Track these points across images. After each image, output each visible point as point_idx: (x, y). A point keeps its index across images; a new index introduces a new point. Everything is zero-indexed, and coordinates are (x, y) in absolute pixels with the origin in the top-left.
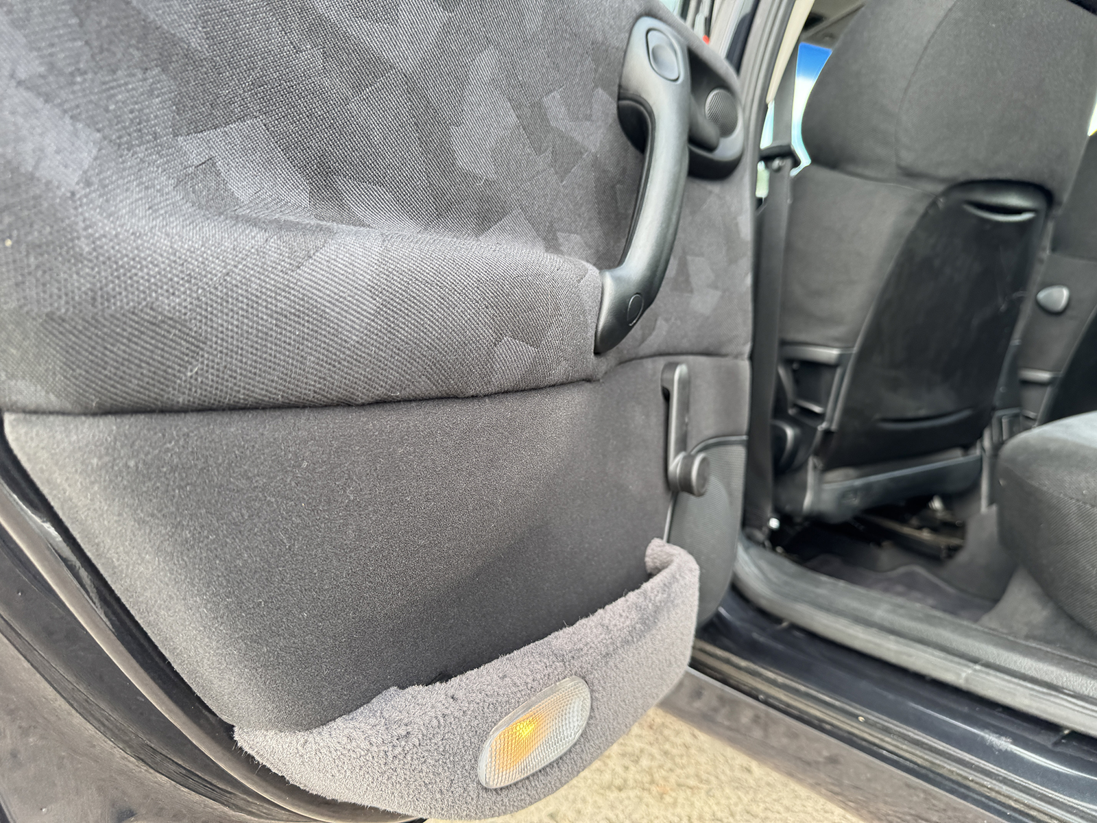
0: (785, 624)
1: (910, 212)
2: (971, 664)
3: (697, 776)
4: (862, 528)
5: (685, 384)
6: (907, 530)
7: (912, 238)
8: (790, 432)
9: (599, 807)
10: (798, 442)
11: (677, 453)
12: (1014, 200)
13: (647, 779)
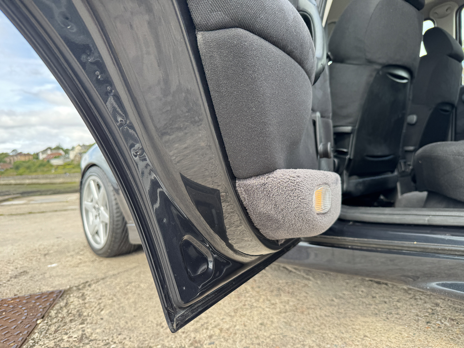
1: (371, 76)
3: (314, 305)
7: (372, 86)
9: (280, 319)
10: (339, 163)
11: (320, 143)
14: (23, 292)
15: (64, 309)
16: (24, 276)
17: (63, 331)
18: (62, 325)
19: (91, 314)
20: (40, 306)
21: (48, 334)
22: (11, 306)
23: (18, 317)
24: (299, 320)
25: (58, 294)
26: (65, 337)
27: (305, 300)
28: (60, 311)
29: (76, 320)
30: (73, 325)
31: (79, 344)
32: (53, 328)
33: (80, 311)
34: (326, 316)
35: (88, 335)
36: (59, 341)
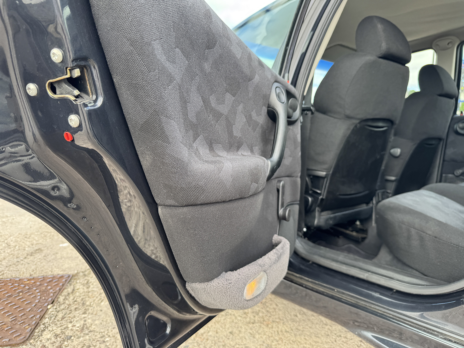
0: (311, 262)
1: (348, 129)
2: (368, 272)
3: (279, 318)
4: (332, 231)
5: (283, 187)
6: (348, 232)
7: (349, 137)
8: (310, 199)
9: (247, 329)
10: (312, 202)
11: (281, 208)
12: (380, 124)
13: (262, 320)
14: (38, 273)
15: (71, 295)
16: (38, 255)
17: (68, 318)
18: (68, 312)
19: (93, 304)
20: (51, 291)
21: (56, 320)
22: (27, 287)
23: (33, 300)
24: (263, 333)
25: (67, 279)
26: (70, 325)
27: (273, 312)
28: (68, 297)
29: (80, 309)
30: (77, 314)
31: (80, 334)
32: (60, 315)
33: (84, 300)
34: (286, 332)
35: (88, 325)
36: (65, 329)
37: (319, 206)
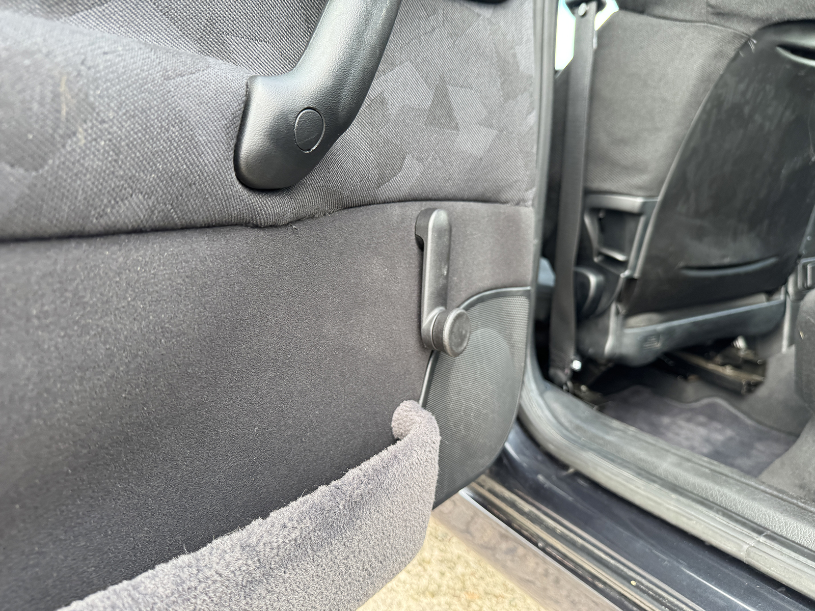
0: (571, 470)
6: (711, 366)
8: (593, 279)
10: (600, 288)
13: (459, 586)
37: (619, 300)
